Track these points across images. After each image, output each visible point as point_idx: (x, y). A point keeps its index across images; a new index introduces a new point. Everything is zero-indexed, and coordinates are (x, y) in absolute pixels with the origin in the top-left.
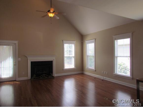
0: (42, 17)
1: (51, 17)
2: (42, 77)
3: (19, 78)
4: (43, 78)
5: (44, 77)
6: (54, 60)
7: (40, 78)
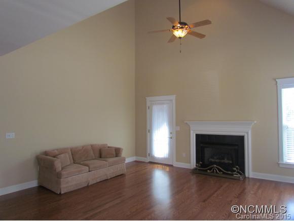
0: (169, 42)
1: (180, 38)
2: (212, 171)
3: (177, 163)
4: (212, 174)
5: (215, 171)
6: (247, 133)
7: (206, 171)
